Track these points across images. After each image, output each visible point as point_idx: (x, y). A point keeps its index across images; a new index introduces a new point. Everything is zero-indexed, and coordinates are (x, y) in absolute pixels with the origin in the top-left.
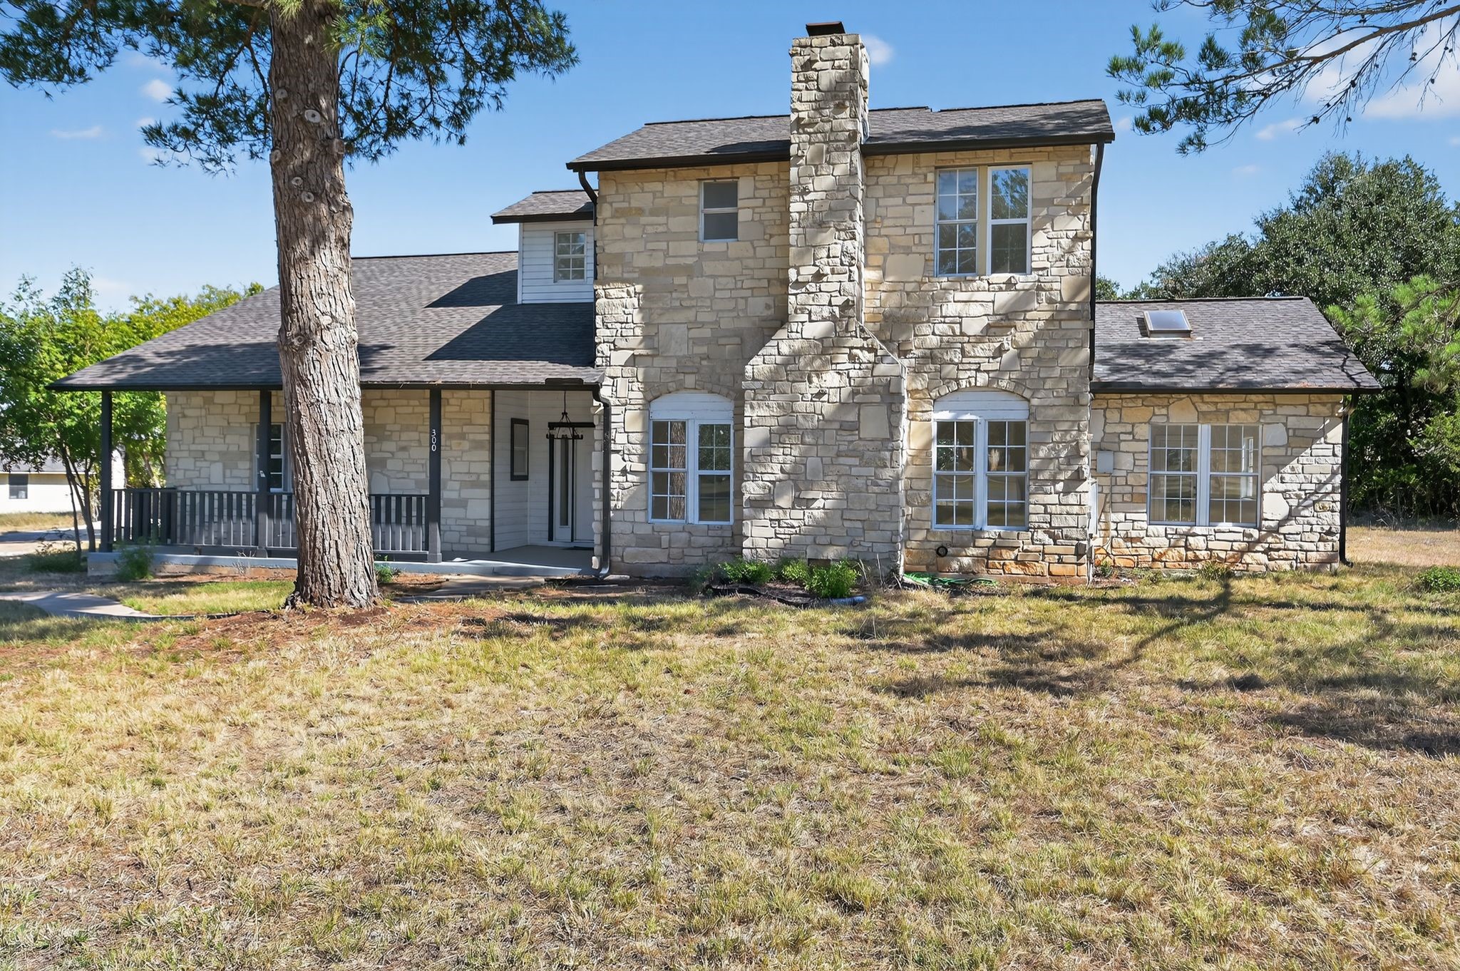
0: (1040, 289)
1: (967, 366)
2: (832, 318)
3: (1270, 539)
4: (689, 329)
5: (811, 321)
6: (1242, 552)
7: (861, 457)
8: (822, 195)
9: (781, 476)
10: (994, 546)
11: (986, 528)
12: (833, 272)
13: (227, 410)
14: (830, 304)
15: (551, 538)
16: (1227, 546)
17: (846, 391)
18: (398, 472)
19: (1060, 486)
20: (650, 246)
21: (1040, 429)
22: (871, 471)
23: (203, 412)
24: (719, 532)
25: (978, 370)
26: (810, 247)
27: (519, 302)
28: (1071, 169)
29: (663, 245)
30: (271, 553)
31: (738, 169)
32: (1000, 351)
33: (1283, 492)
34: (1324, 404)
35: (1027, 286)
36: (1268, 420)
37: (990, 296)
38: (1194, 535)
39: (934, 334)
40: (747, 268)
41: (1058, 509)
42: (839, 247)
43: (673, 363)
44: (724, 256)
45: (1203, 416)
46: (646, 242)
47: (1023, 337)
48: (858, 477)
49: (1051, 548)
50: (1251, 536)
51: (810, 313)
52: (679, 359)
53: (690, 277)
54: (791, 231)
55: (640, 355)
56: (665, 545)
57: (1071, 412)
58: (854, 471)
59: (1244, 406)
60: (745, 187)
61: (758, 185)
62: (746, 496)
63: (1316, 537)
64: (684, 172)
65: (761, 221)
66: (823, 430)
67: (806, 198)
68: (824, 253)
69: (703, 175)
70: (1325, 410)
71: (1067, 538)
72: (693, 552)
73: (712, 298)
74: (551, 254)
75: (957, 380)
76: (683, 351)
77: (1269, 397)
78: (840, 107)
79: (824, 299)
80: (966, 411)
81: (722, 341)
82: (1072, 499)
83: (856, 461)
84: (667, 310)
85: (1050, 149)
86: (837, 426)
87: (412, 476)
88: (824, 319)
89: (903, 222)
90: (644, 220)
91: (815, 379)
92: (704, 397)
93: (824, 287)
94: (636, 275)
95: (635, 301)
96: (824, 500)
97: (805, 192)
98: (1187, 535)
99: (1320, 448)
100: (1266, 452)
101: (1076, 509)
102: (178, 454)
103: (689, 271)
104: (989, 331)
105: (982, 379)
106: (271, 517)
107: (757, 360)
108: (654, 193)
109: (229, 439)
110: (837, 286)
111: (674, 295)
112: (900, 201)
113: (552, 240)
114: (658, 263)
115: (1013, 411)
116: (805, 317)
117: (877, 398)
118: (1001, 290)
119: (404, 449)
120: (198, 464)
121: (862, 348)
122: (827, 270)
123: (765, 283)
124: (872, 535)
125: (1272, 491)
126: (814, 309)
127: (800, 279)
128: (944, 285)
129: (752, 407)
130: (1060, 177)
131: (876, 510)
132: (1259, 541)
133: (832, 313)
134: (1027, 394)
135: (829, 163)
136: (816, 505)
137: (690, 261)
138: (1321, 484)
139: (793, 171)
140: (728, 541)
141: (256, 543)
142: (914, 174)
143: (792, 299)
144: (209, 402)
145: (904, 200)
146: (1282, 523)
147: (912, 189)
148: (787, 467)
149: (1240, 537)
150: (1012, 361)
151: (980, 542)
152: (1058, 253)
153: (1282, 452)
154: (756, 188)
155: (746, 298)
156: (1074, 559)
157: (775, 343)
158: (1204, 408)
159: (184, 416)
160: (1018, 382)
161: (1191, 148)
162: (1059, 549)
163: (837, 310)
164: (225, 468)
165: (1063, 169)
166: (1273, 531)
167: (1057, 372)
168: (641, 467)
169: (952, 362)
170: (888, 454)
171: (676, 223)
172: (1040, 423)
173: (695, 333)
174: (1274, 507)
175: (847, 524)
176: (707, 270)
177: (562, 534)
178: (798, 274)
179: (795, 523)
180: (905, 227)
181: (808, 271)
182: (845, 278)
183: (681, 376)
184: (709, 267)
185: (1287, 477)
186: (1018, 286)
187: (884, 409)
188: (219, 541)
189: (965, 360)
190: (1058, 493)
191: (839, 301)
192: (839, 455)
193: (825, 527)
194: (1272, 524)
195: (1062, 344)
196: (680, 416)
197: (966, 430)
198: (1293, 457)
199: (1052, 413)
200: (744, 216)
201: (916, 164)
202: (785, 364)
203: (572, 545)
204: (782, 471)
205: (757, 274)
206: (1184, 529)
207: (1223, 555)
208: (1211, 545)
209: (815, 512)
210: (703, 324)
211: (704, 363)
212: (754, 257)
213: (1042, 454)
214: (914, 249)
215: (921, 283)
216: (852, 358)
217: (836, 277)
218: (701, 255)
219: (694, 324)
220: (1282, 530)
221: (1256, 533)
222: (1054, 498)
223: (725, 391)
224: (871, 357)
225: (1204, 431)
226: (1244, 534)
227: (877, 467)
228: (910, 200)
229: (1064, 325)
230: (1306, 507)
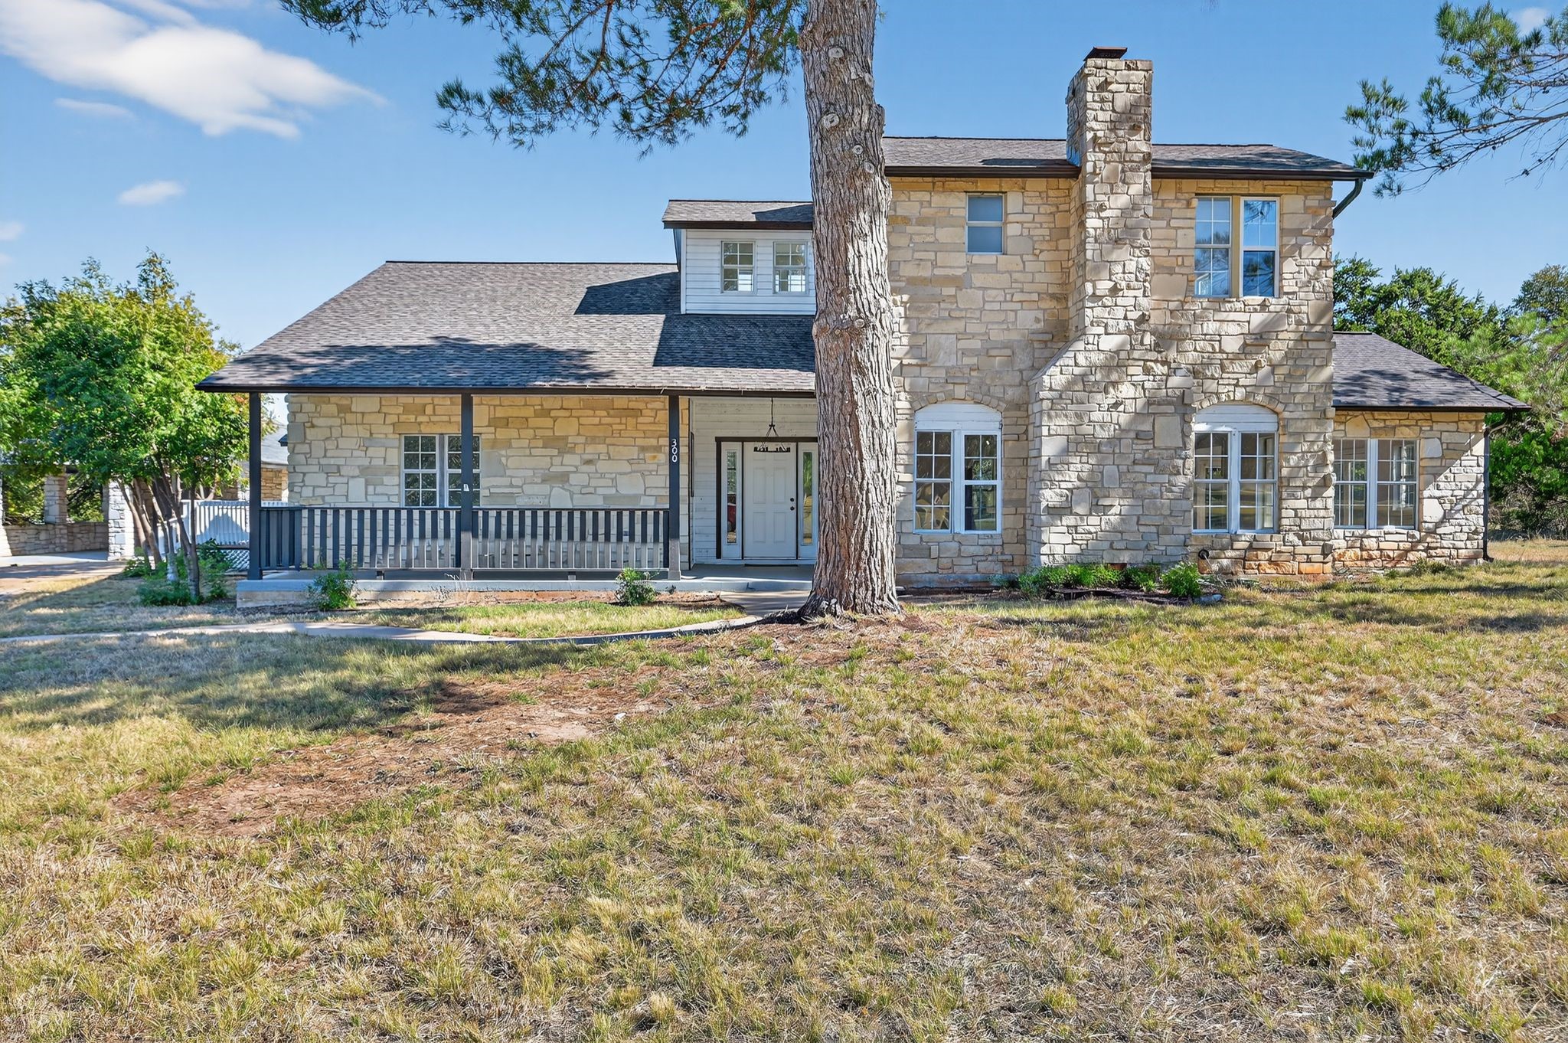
0: (1289, 311)
1: (1226, 382)
2: (1129, 332)
3: (1429, 539)
4: (958, 340)
5: (1107, 334)
6: (1407, 551)
7: (1156, 464)
8: (1118, 213)
9: (1078, 483)
10: (1251, 548)
11: (1240, 532)
12: (1129, 287)
13: (368, 419)
14: (1125, 318)
15: (719, 555)
16: (1395, 546)
17: (1140, 402)
18: (584, 486)
19: (1309, 492)
20: (917, 255)
21: (1291, 440)
22: (1165, 478)
23: (337, 422)
24: (989, 541)
25: (1236, 385)
26: (1105, 263)
27: (683, 311)
28: (1315, 203)
29: (932, 256)
30: (477, 576)
31: (1006, 184)
32: (1256, 367)
33: (1438, 498)
34: (1470, 422)
35: (1278, 308)
36: (1427, 435)
37: (1245, 317)
38: (1369, 537)
39: (1195, 350)
40: (1016, 282)
41: (1308, 513)
42: (1134, 264)
43: (942, 373)
44: (994, 268)
45: (1374, 432)
46: (914, 251)
47: (1277, 356)
48: (1152, 484)
49: (1301, 549)
50: (1413, 536)
51: (1106, 326)
52: (948, 370)
53: (959, 288)
54: (1088, 246)
55: (909, 365)
56: (934, 554)
57: (1318, 424)
58: (1150, 478)
59: (1406, 422)
60: (1013, 201)
61: (1027, 201)
62: (1044, 504)
63: (1465, 537)
64: (952, 183)
65: (1030, 237)
66: (1120, 439)
67: (1103, 214)
68: (1118, 269)
69: (970, 187)
70: (1471, 427)
71: (1315, 539)
72: (964, 561)
73: (982, 310)
74: (718, 264)
75: (1217, 394)
76: (952, 362)
77: (1427, 415)
78: (1135, 128)
79: (1120, 313)
80: (1221, 423)
81: (993, 353)
82: (1319, 503)
83: (1151, 469)
84: (936, 320)
85: (1298, 183)
86: (1132, 435)
87: (600, 491)
88: (1120, 333)
89: (1167, 244)
90: (910, 229)
91: (1111, 390)
92: (970, 408)
93: (1120, 301)
94: (903, 284)
95: (902, 310)
96: (1118, 506)
97: (1102, 208)
98: (1362, 537)
99: (1468, 460)
100: (1423, 463)
101: (1322, 513)
102: (305, 469)
103: (959, 283)
104: (1245, 350)
105: (1240, 393)
106: (475, 536)
107: (1054, 370)
108: (921, 203)
109: (371, 452)
110: (1132, 301)
111: (943, 305)
112: (1163, 223)
113: (718, 249)
114: (926, 273)
115: (1264, 424)
116: (1101, 330)
117: (1171, 409)
118: (1255, 311)
119: (589, 462)
120: (332, 480)
121: (1156, 361)
122: (1124, 284)
123: (1035, 297)
124: (1166, 539)
125: (1430, 497)
126: (1111, 322)
127: (1098, 293)
128: (1205, 305)
129: (1050, 417)
130: (1306, 209)
131: (1171, 515)
132: (1419, 542)
133: (1128, 327)
134: (1280, 408)
135: (1124, 182)
136: (1113, 511)
137: (959, 272)
138: (1469, 490)
139: (1089, 187)
140: (998, 550)
141: (458, 563)
142: (1177, 199)
143: (1088, 312)
144: (344, 410)
145: (1168, 224)
146: (1438, 525)
147: (1175, 213)
148: (1084, 475)
149: (1404, 538)
150: (1266, 377)
151: (1237, 545)
152: (1304, 278)
153: (1438, 463)
154: (1024, 204)
155: (1016, 311)
156: (1320, 558)
157: (1072, 354)
158: (1375, 424)
159: (313, 426)
160: (1272, 397)
161: (1386, 192)
162: (1307, 550)
163: (1132, 323)
164: (367, 484)
165: (1309, 203)
166: (1431, 532)
167: (1305, 388)
168: (907, 477)
169: (1213, 378)
170: (1180, 462)
171: (944, 235)
172: (1291, 434)
173: (962, 344)
174: (1431, 511)
175: (1142, 529)
176: (977, 283)
177: (731, 552)
178: (1094, 287)
179: (1093, 530)
180: (1169, 249)
181: (1104, 286)
182: (1139, 293)
183: (951, 387)
184: (978, 280)
185: (1442, 485)
186: (1272, 308)
187: (1177, 419)
188: (408, 563)
189: (1225, 375)
190: (1307, 498)
191: (1135, 315)
192: (1134, 463)
193: (1122, 533)
194: (1431, 526)
195: (1310, 362)
196: (944, 427)
197: (1222, 440)
198: (1446, 467)
199: (1300, 425)
200: (1012, 230)
201: (1179, 190)
202: (1083, 376)
203: (743, 562)
204: (1079, 479)
205: (1027, 287)
206: (1361, 532)
207: (1391, 554)
208: (1383, 545)
209: (1112, 518)
210: (973, 336)
211: (974, 374)
212: (1024, 271)
213: (1292, 463)
214: (1177, 270)
215: (1183, 303)
216: (1147, 371)
217: (1132, 293)
218: (971, 267)
219: (960, 336)
220: (1439, 531)
221: (1417, 534)
222: (1302, 503)
223: (995, 402)
224: (1165, 370)
225: (1373, 445)
226: (1408, 535)
227: (1171, 474)
228: (1173, 223)
229: (1312, 345)
230: (1458, 511)
